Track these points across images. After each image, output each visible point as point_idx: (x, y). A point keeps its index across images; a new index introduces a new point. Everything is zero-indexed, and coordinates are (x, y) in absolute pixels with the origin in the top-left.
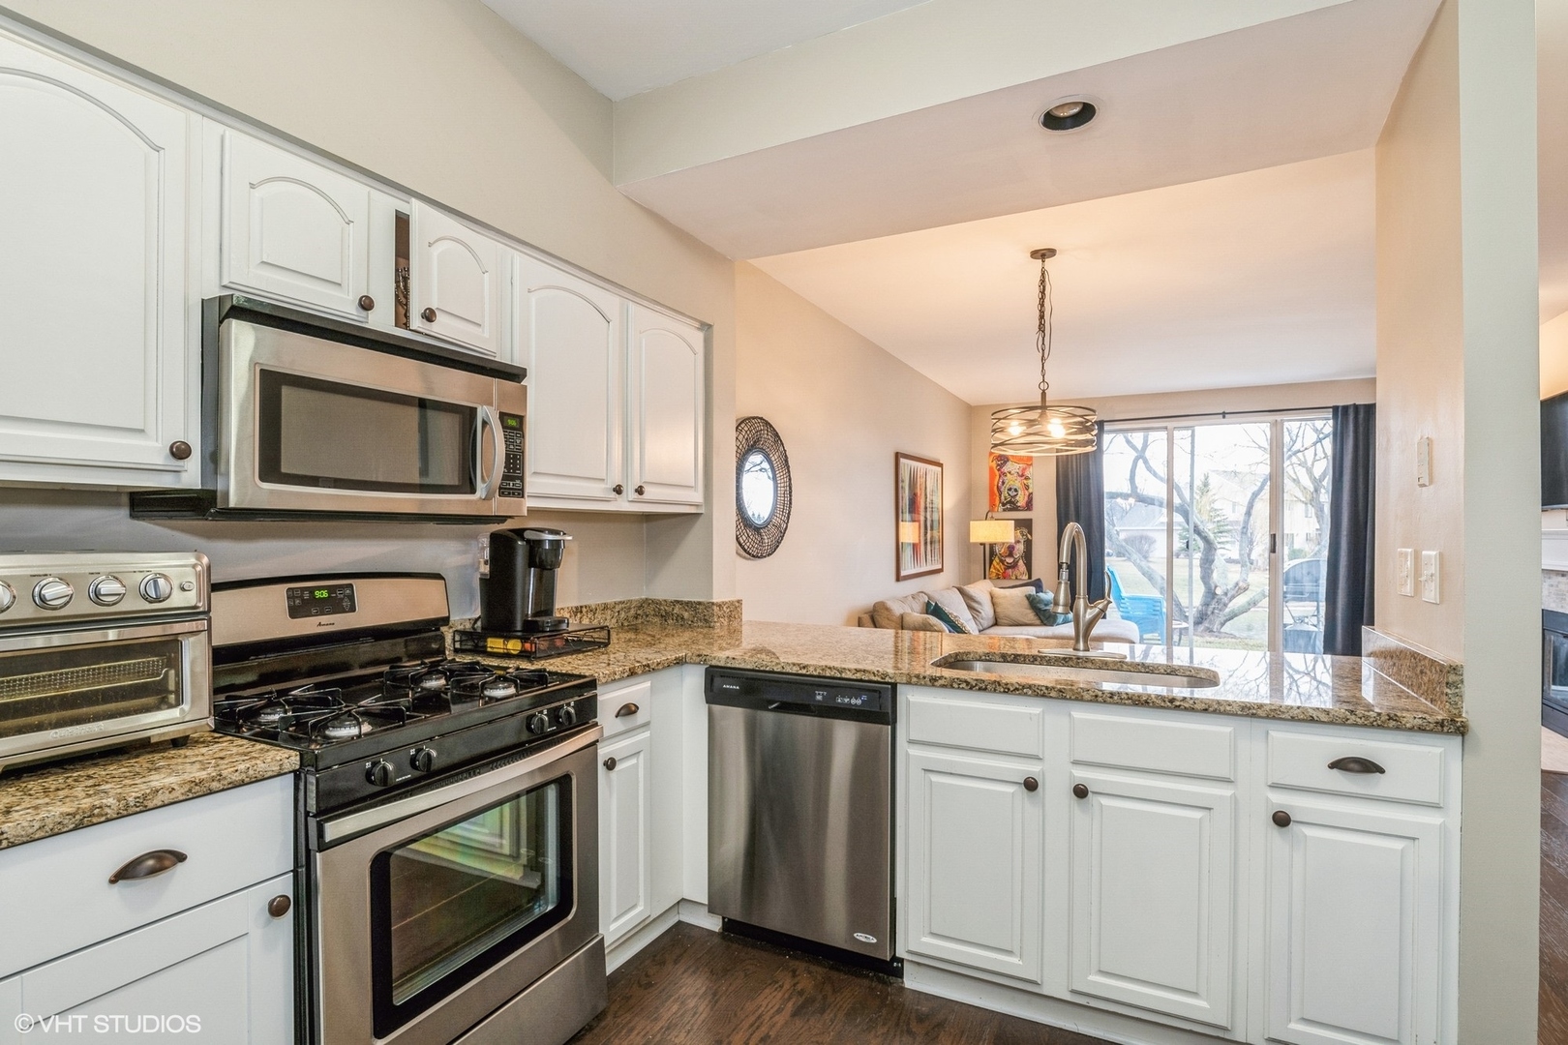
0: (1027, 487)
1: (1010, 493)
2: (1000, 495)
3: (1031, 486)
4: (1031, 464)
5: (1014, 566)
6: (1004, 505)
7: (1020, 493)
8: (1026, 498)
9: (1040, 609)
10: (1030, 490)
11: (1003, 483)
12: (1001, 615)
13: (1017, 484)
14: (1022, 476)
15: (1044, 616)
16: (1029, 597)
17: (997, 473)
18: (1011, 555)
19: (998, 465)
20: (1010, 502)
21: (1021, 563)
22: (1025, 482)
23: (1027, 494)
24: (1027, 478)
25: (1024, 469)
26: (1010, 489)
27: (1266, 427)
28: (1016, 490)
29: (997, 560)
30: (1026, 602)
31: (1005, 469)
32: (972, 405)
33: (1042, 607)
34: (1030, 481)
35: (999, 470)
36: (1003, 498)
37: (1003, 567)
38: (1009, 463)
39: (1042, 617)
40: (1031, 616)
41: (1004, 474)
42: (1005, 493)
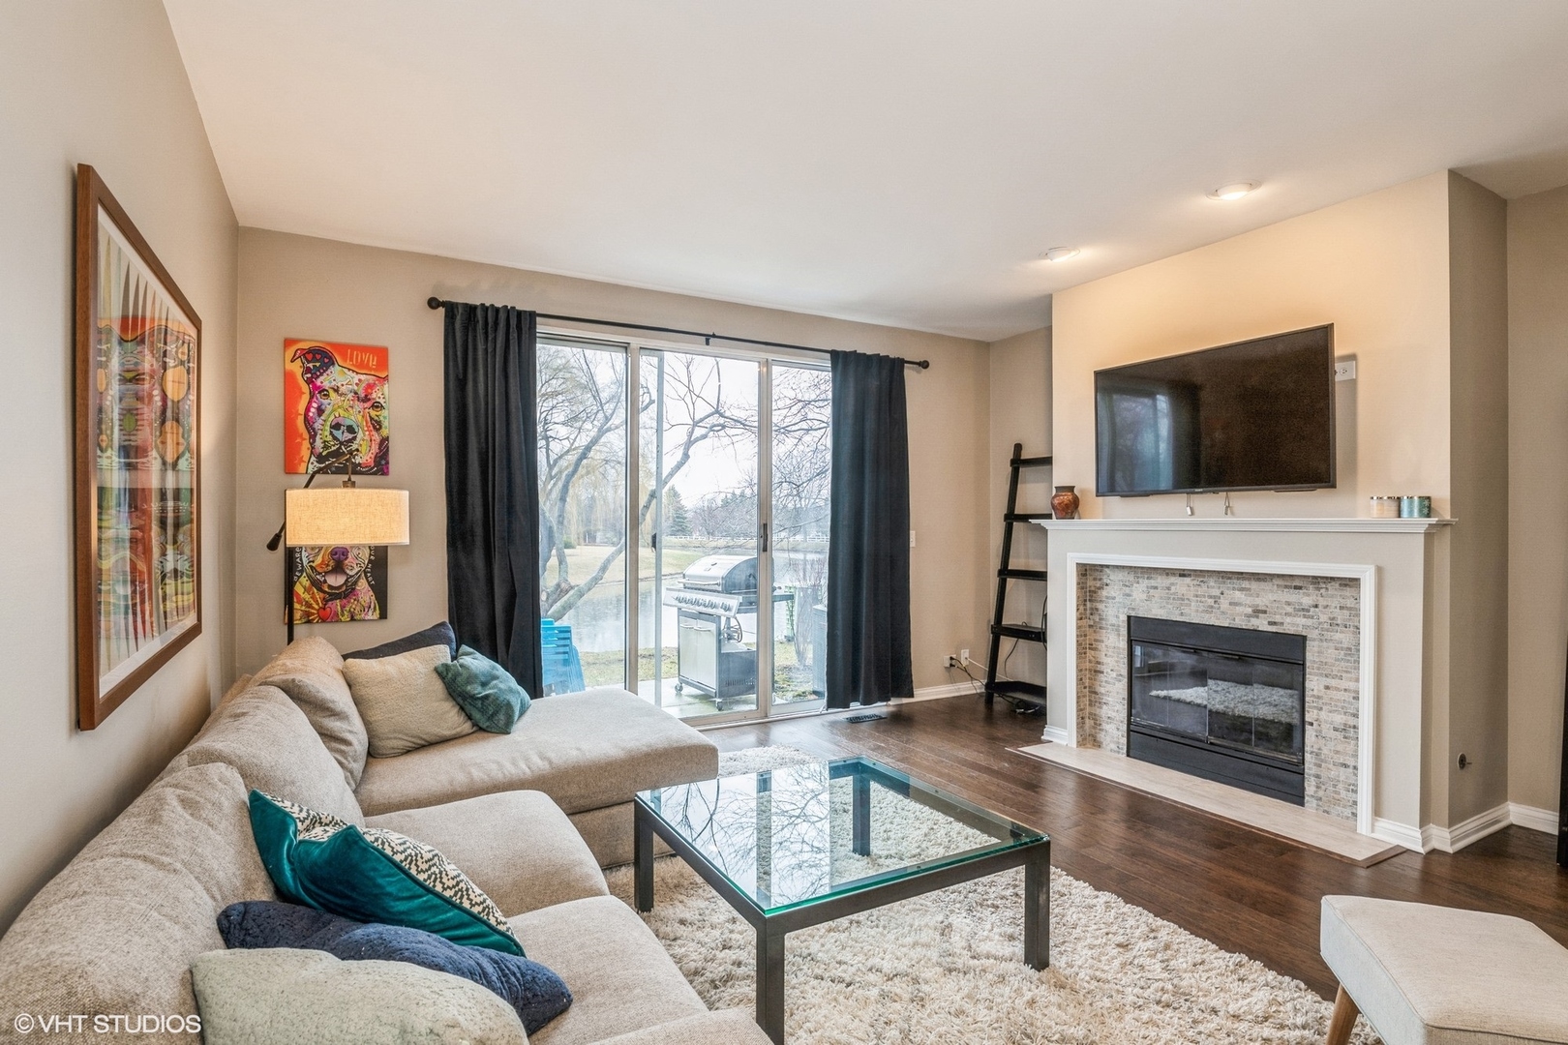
0: (377, 425)
1: (338, 433)
2: (313, 437)
3: (385, 423)
4: (386, 378)
5: (348, 592)
6: (320, 458)
7: (360, 435)
8: (375, 449)
9: (473, 697)
10: (385, 432)
11: (320, 411)
12: (383, 729)
13: (355, 416)
14: (366, 399)
15: (483, 711)
16: (443, 673)
17: (305, 388)
18: (338, 568)
19: (308, 370)
20: (337, 454)
21: (363, 585)
22: (373, 413)
23: (377, 438)
24: (377, 406)
25: (370, 386)
26: (337, 426)
27: (753, 369)
28: (350, 429)
29: (304, 581)
30: (438, 686)
31: (324, 381)
32: (242, 223)
33: (477, 690)
34: (385, 413)
35: (309, 381)
36: (319, 443)
37: (319, 596)
38: (335, 370)
39: (477, 715)
40: (452, 719)
41: (322, 391)
42: (324, 433)
